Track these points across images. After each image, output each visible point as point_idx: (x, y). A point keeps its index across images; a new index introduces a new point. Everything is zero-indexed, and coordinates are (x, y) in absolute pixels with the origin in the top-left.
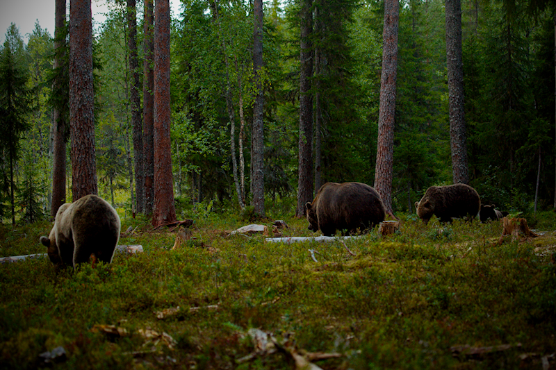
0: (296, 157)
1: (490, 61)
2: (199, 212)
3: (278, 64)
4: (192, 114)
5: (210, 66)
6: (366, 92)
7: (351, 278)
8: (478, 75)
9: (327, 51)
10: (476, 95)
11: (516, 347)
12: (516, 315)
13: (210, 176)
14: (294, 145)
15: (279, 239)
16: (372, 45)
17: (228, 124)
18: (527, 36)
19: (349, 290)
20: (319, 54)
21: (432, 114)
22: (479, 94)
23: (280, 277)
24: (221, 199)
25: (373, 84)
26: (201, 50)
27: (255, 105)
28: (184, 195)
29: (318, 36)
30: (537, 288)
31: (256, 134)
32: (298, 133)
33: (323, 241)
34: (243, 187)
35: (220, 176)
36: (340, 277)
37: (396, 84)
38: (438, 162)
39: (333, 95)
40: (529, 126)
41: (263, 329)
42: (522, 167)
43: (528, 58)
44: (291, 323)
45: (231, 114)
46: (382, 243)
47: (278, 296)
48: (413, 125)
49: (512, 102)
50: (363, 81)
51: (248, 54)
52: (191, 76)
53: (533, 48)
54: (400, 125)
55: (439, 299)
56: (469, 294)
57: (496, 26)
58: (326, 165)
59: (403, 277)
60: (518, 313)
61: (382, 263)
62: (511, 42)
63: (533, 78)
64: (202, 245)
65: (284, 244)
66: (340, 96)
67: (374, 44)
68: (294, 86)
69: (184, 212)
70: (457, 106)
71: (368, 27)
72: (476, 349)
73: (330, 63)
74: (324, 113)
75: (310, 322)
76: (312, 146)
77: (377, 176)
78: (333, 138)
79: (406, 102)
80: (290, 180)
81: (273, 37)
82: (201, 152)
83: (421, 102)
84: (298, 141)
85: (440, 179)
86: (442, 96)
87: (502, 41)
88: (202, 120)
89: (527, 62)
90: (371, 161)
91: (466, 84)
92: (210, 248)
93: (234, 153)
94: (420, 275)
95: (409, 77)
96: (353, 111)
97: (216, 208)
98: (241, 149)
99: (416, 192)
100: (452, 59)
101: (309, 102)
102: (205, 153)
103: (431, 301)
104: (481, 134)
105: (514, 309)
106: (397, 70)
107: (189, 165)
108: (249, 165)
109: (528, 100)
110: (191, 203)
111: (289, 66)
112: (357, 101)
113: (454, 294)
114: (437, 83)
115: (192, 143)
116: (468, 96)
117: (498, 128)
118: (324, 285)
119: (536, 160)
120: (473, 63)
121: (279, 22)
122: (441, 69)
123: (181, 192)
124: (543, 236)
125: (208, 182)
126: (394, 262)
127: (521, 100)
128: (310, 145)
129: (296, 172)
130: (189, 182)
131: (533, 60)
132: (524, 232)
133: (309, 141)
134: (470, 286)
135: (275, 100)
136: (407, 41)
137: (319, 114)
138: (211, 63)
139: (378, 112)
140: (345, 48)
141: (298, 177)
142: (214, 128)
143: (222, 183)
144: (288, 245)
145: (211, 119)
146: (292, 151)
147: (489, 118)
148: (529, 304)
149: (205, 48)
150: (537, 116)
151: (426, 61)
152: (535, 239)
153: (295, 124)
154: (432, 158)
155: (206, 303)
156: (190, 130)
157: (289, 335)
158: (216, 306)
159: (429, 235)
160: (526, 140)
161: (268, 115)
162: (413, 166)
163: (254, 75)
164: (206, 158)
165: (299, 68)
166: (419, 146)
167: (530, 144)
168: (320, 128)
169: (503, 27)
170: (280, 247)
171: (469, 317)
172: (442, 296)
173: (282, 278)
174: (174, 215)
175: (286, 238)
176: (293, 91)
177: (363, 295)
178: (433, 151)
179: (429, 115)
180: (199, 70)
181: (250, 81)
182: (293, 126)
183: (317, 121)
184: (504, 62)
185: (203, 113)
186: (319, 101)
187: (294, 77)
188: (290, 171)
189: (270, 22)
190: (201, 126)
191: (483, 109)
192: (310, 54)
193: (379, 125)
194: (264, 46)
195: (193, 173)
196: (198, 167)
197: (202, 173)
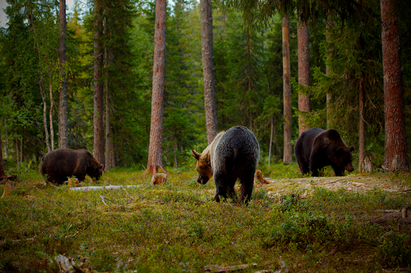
0: (92, 127)
1: (234, 54)
2: (21, 169)
3: (78, 59)
4: (15, 97)
5: (28, 61)
6: (142, 78)
7: (131, 217)
8: (225, 65)
9: (114, 49)
10: (224, 79)
11: (252, 265)
12: (253, 242)
13: (30, 142)
14: (90, 118)
15: (79, 188)
16: (147, 44)
17: (42, 104)
18: (262, 35)
19: (129, 226)
20: (108, 51)
21: (192, 94)
22: (227, 79)
23: (79, 216)
24: (37, 160)
25: (148, 73)
26: (21, 50)
27: (61, 89)
28: (11, 157)
29: (107, 38)
30: (268, 222)
31: (62, 111)
32: (93, 110)
33: (112, 189)
35: (37, 142)
36: (123, 215)
37: (164, 72)
38: (197, 129)
39: (119, 81)
40: (264, 102)
41: (67, 256)
42: (259, 132)
43: (263, 51)
44: (87, 250)
45: (44, 96)
46: (153, 191)
47: (78, 230)
48: (178, 102)
49: (251, 84)
50: (140, 70)
51: (56, 52)
52: (14, 69)
53: (267, 44)
54: (169, 102)
55: (196, 231)
56: (218, 227)
57: (238, 28)
58: (114, 133)
59: (169, 215)
60: (255, 240)
61: (153, 205)
62: (251, 40)
63: (266, 66)
64: (24, 194)
65: (83, 192)
66: (124, 82)
67: (148, 43)
68: (90, 75)
69: (11, 169)
70: (211, 88)
71: (144, 31)
72: (223, 268)
73: (116, 58)
74: (112, 94)
75: (100, 250)
76: (103, 119)
77: (151, 140)
78: (118, 113)
79: (172, 86)
80: (88, 144)
81: (74, 39)
82: (22, 125)
83: (183, 85)
84: (93, 115)
85: (198, 142)
86: (199, 81)
87: (243, 39)
88: (22, 101)
89: (262, 55)
90: (146, 130)
91: (217, 72)
92: (28, 196)
93: (45, 126)
94: (182, 213)
95: (174, 67)
96: (133, 92)
97: (34, 165)
98: (51, 122)
99: (181, 152)
100: (206, 53)
101: (101, 87)
102: (26, 125)
103: (190, 233)
104: (228, 108)
105: (251, 238)
106: (166, 62)
107: (13, 135)
108: (57, 134)
109: (264, 82)
110: (16, 162)
111: (85, 61)
112: (136, 85)
113: (207, 227)
114: (195, 71)
115: (16, 118)
116: (218, 80)
117: (241, 104)
118: (112, 222)
119: (269, 126)
120: (221, 56)
121: (79, 28)
122: (199, 61)
123: (8, 154)
124: (274, 183)
125: (28, 146)
126: (163, 204)
127: (258, 83)
128: (102, 119)
129: (92, 138)
130: (14, 147)
131: (267, 52)
132: (260, 180)
133: (101, 116)
134: (219, 221)
135: (75, 85)
136: (172, 41)
137: (108, 95)
138: (28, 59)
139: (151, 93)
140: (127, 47)
141: (93, 142)
142: (32, 107)
143: (38, 148)
144: (86, 192)
145: (29, 101)
146: (89, 123)
147: (234, 96)
148: (263, 234)
149: (24, 48)
150: (270, 93)
151: (187, 55)
152: (268, 185)
153: (91, 103)
154: (192, 126)
155: (25, 237)
156: (14, 109)
157: (85, 259)
158: (33, 239)
159: (189, 184)
160: (262, 112)
161: (70, 97)
162: (178, 133)
163: (60, 68)
164: (26, 129)
165: (93, 62)
166: (182, 118)
167: (264, 115)
168: (109, 107)
169: (244, 29)
170: (80, 194)
171: (218, 244)
172: (198, 229)
173: (80, 217)
174: (3, 172)
175: (85, 187)
176: (89, 78)
177: (140, 229)
178: (193, 121)
179: (190, 95)
180: (20, 64)
181: (58, 72)
182: (90, 105)
183: (107, 100)
184: (245, 55)
185: (23, 96)
186: (108, 86)
187: (90, 68)
188: (87, 138)
189: (72, 28)
190: (22, 105)
191: (230, 90)
192: (102, 51)
193: (152, 103)
194: (67, 46)
195: (17, 141)
196: (20, 136)
197: (23, 140)
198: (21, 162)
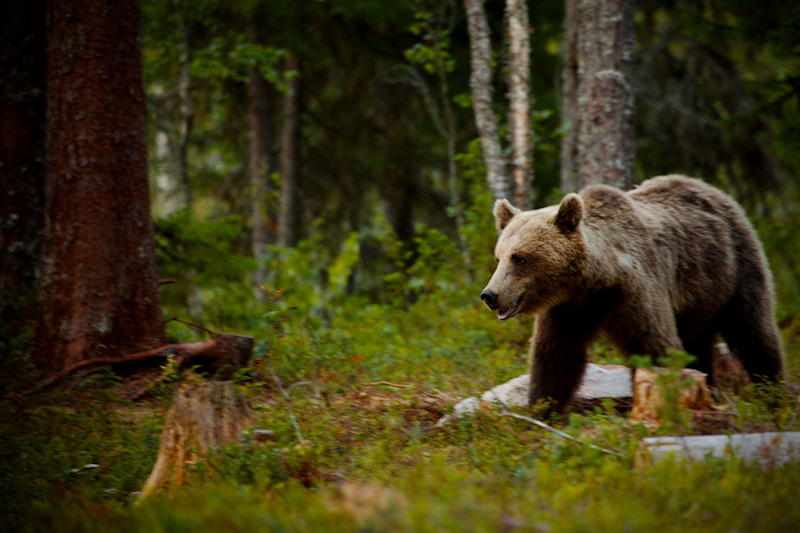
2: (285, 294)
13: (348, 104)
15: (716, 442)
24: (403, 230)
28: (205, 207)
34: (521, 160)
35: (401, 100)
65: (743, 469)
69: (205, 295)
80: (775, 126)
108: (553, 48)
110: (242, 244)
123: (191, 183)
125: (332, 134)
143: (409, 144)
144: (765, 473)
174: (151, 312)
175: (756, 439)
188: (773, 83)
195: (253, 90)
196: (280, 52)
197: (301, 85)
198: (280, 246)
